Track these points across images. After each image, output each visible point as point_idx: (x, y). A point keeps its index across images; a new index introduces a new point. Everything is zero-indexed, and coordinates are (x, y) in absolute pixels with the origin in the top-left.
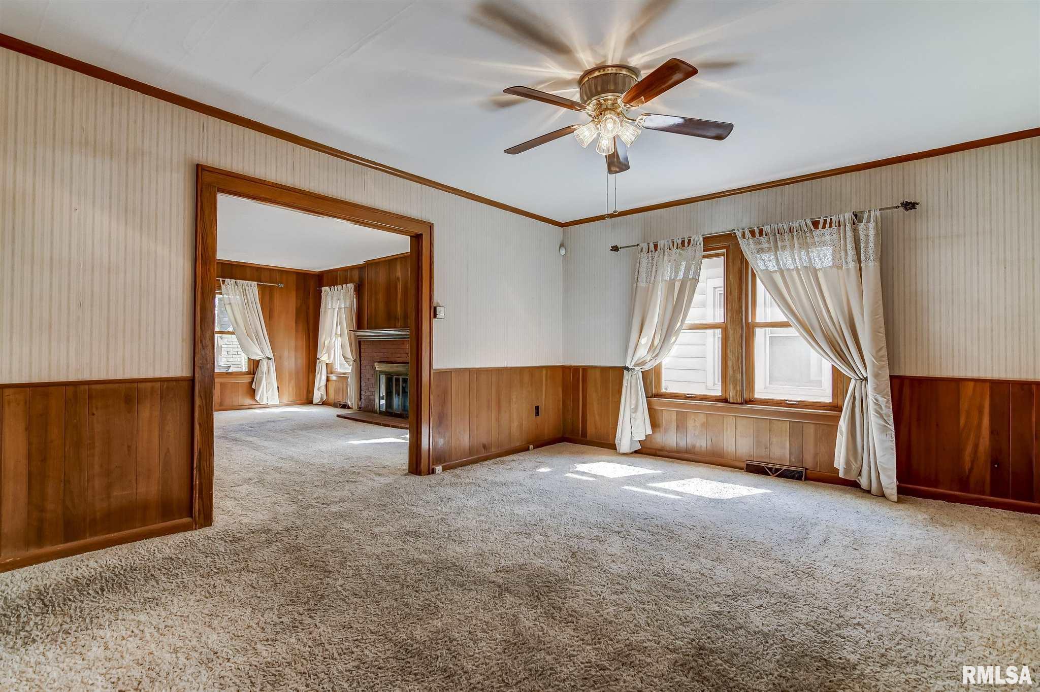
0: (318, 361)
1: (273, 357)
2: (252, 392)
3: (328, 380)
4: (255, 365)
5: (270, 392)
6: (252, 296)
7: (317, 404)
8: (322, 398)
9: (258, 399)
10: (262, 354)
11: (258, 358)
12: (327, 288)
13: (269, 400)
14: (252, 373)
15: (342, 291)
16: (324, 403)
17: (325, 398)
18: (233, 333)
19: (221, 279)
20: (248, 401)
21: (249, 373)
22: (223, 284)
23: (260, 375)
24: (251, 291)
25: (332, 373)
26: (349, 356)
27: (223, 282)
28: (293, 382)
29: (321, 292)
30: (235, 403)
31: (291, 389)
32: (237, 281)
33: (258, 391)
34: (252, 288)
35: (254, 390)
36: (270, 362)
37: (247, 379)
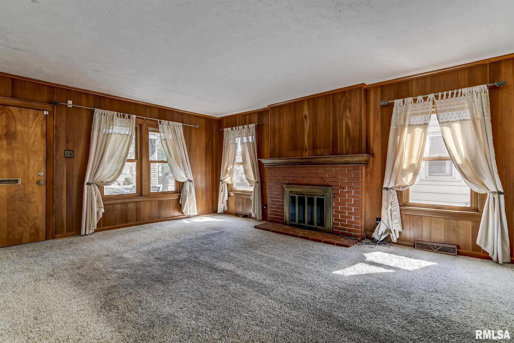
0: (221, 182)
1: (193, 180)
2: (179, 207)
3: (229, 196)
4: (180, 186)
5: (191, 206)
6: (179, 134)
7: (220, 214)
8: (224, 209)
9: (184, 212)
10: (186, 178)
11: (183, 181)
12: (230, 129)
13: (191, 212)
14: (179, 192)
15: (245, 130)
16: (226, 213)
17: (226, 208)
18: (166, 162)
19: (158, 120)
20: (177, 214)
21: (176, 192)
22: (160, 124)
23: (185, 194)
24: (178, 130)
25: (231, 191)
26: (252, 178)
27: (160, 122)
28: (204, 198)
29: (223, 132)
30: (168, 216)
31: (203, 203)
32: (170, 122)
33: (184, 205)
34: (179, 127)
35: (181, 205)
36: (191, 183)
37: (175, 197)
